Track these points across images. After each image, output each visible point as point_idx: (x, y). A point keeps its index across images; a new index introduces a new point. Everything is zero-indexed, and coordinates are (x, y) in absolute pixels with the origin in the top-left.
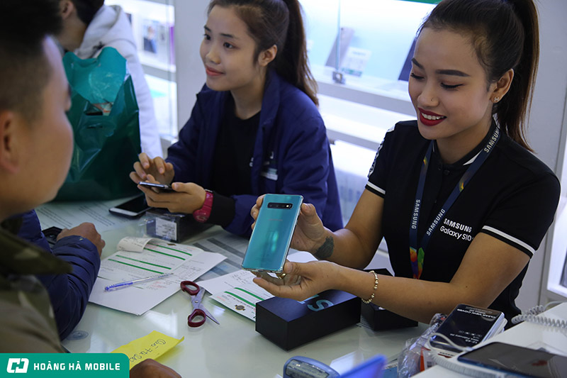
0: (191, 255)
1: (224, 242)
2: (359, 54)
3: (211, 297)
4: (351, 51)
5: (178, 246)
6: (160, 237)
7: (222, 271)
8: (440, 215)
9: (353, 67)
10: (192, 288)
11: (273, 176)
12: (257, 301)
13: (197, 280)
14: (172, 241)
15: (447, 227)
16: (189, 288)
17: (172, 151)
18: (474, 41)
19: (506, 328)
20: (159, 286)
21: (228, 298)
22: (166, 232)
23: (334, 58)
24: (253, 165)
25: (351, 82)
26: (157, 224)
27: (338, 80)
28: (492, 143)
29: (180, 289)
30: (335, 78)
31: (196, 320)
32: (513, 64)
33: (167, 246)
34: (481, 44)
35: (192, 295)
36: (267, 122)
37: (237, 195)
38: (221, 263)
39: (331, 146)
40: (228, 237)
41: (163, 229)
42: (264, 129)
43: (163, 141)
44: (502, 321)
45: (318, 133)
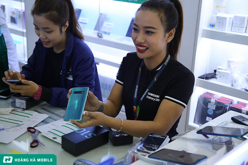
0: (32, 115)
1: (48, 109)
2: (109, 25)
3: (41, 134)
4: (105, 24)
5: (26, 111)
6: (18, 108)
7: (47, 122)
8: (147, 91)
9: (106, 31)
10: (33, 130)
11: (71, 78)
12: (62, 135)
13: (35, 127)
14: (23, 109)
15: (149, 96)
16: (31, 130)
17: (24, 68)
18: (159, 15)
19: (169, 142)
20: (17, 130)
21: (49, 134)
22: (20, 105)
23: (98, 27)
24: (62, 74)
25: (105, 37)
26: (16, 102)
27: (100, 36)
28: (167, 61)
29: (27, 131)
30: (98, 35)
31: (34, 145)
32: (175, 26)
33: (21, 111)
34: (162, 16)
35: (32, 133)
36: (68, 54)
37: (53, 87)
38: (47, 118)
39: (97, 65)
40: (49, 106)
41: (19, 104)
42: (66, 57)
43: (20, 63)
44: (168, 139)
45: (90, 60)
